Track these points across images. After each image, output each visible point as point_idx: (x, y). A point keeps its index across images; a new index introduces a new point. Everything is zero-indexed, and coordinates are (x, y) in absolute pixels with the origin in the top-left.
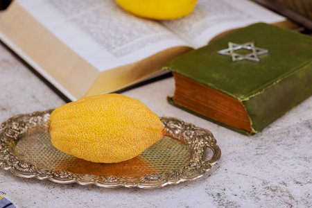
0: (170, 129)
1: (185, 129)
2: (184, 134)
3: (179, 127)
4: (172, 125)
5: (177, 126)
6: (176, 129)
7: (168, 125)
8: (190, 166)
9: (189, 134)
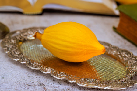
0: (122, 56)
1: (131, 59)
2: (129, 61)
3: (128, 57)
4: (124, 54)
5: (127, 55)
6: (125, 57)
7: (121, 53)
8: (119, 80)
9: (132, 62)
